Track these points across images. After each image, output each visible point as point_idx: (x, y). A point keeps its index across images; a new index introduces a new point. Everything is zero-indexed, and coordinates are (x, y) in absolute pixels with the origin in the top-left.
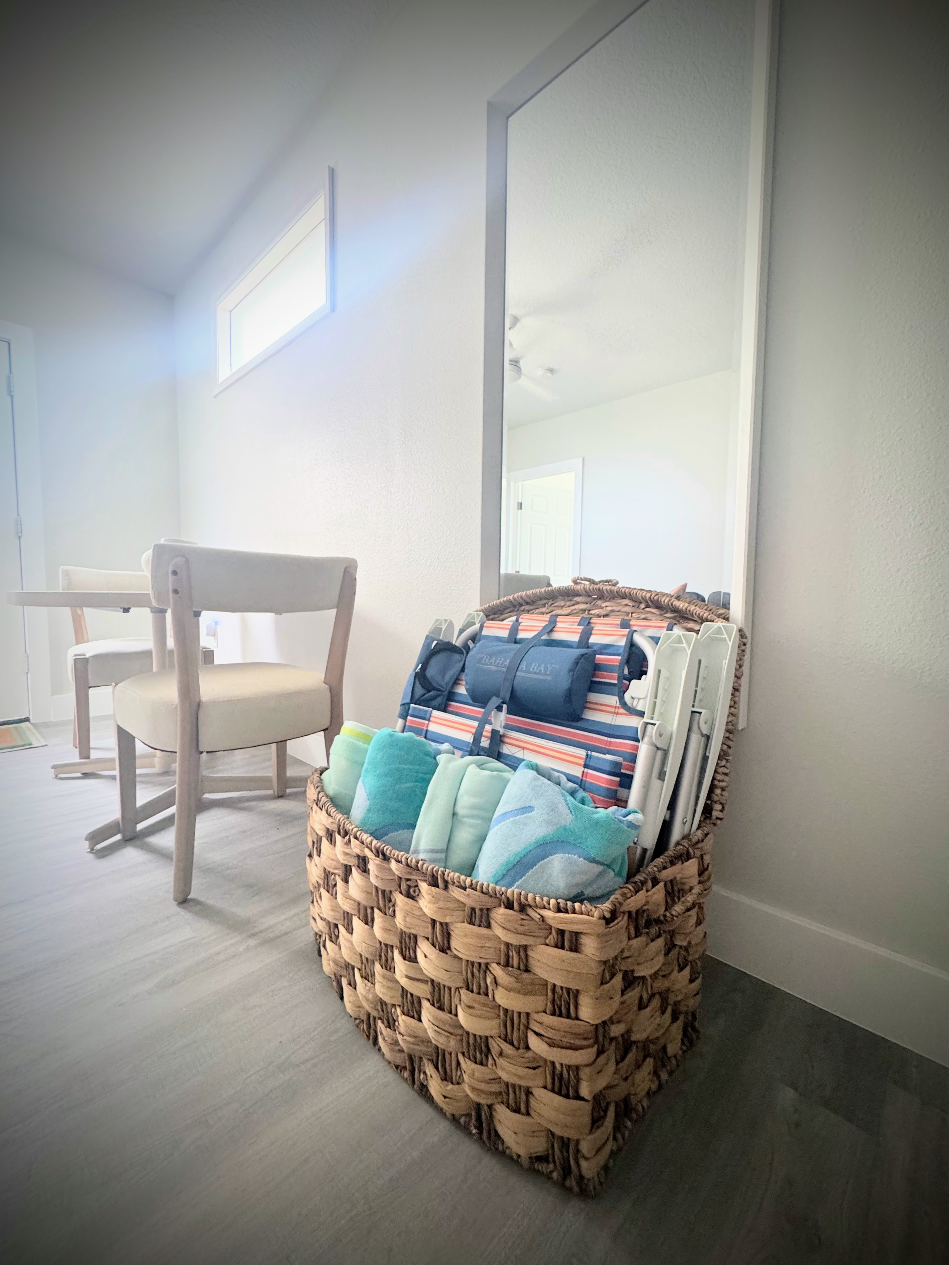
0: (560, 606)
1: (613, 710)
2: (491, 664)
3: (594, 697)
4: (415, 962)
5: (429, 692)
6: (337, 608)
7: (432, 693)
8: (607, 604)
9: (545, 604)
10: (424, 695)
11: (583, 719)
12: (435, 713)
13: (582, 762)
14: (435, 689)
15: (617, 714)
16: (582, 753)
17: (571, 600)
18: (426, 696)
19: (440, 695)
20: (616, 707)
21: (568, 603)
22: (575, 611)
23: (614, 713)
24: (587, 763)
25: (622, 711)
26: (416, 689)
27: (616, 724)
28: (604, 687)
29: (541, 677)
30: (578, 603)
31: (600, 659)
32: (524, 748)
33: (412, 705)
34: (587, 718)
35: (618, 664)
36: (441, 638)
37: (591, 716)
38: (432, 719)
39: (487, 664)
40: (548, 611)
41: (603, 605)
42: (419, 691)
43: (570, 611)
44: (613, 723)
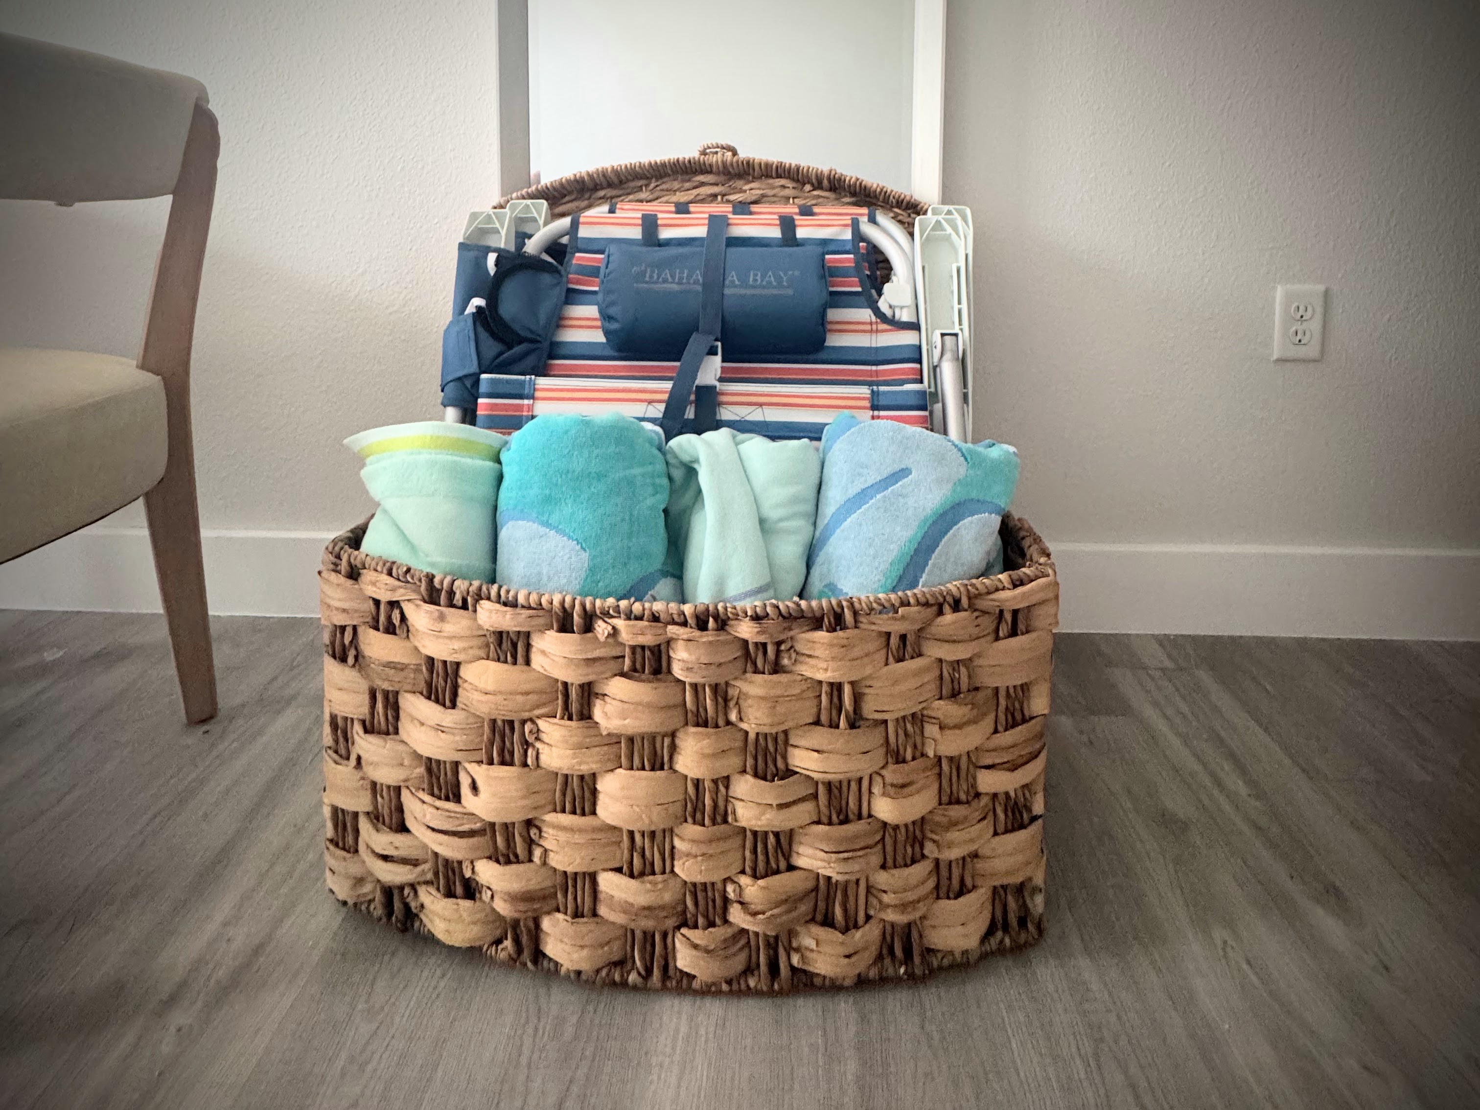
0: (670, 190)
1: (868, 327)
2: (665, 281)
3: (833, 314)
4: (792, 775)
5: (510, 348)
6: (174, 193)
7: (517, 349)
8: (752, 185)
9: (641, 187)
10: (501, 354)
11: (828, 347)
12: (542, 382)
13: (867, 404)
14: (522, 340)
15: (877, 331)
16: (865, 391)
17: (689, 180)
18: (505, 355)
19: (534, 350)
20: (871, 323)
21: (687, 185)
22: (700, 197)
23: (871, 331)
24: (876, 403)
25: (885, 326)
26: (484, 349)
27: (879, 345)
28: (844, 298)
29: (775, 292)
30: (702, 184)
31: (831, 260)
32: (761, 405)
33: (484, 376)
34: (832, 344)
35: (853, 265)
36: (502, 246)
37: (835, 340)
38: (538, 394)
39: (656, 283)
40: (651, 197)
41: (747, 187)
42: (491, 347)
43: (692, 197)
44: (874, 345)
